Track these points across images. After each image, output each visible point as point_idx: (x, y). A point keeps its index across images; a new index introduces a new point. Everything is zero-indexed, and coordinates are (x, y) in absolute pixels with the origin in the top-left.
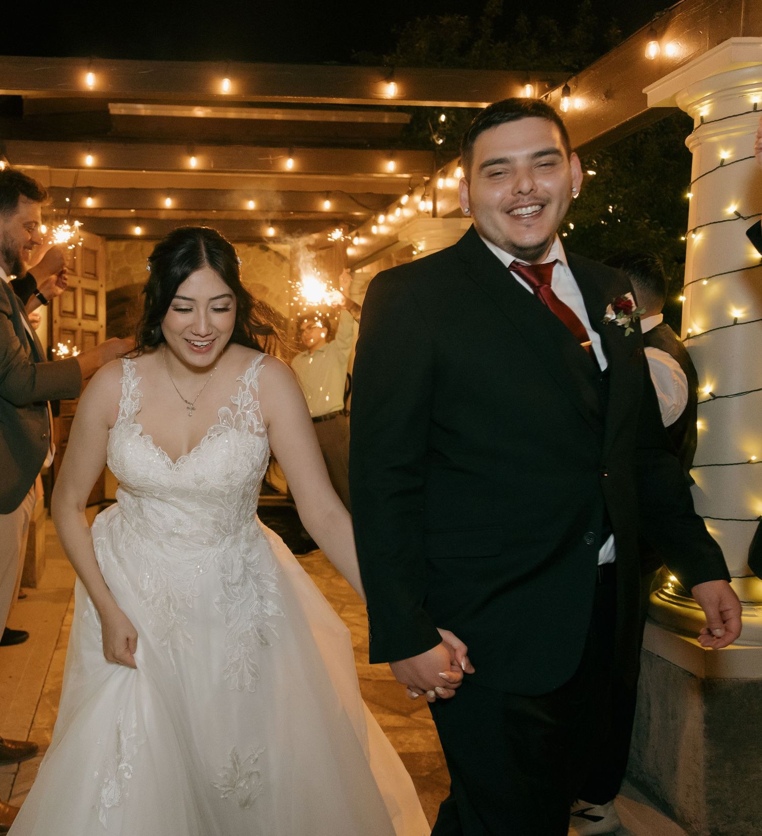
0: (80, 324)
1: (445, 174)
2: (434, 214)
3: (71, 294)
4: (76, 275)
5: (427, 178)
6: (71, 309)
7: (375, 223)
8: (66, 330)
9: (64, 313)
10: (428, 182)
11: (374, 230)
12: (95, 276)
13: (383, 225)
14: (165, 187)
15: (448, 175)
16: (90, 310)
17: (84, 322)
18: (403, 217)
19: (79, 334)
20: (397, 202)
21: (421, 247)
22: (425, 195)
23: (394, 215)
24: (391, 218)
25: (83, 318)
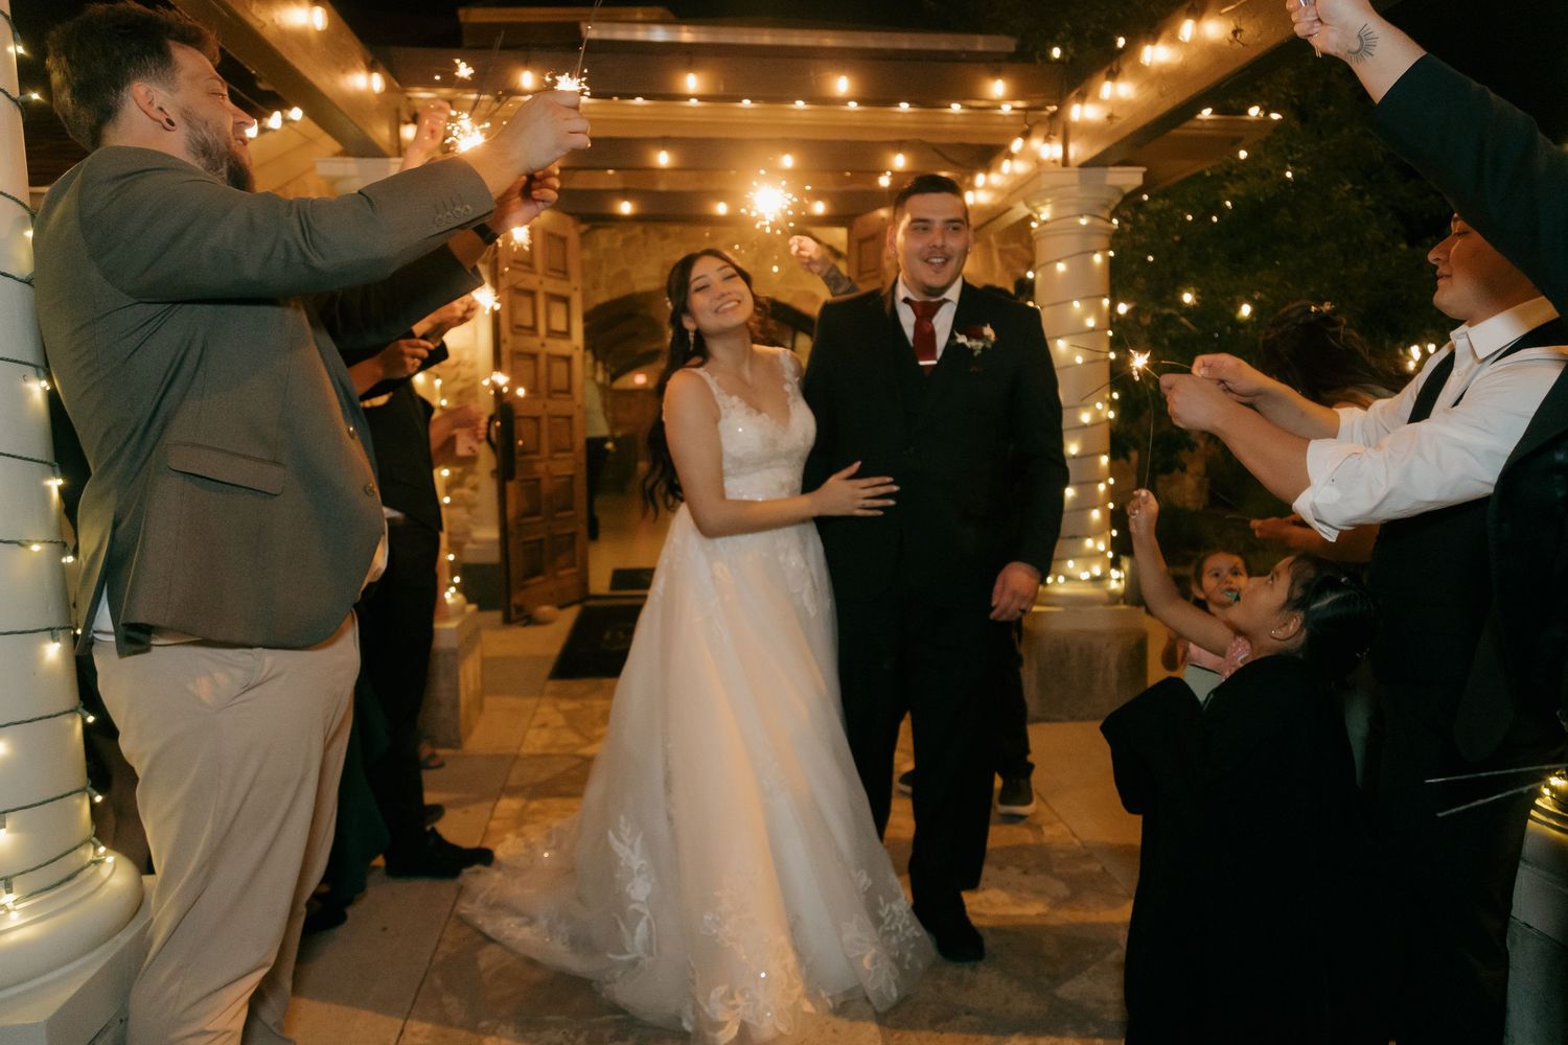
0: (543, 345)
1: (1082, 98)
2: (1065, 162)
3: (527, 301)
4: (536, 275)
5: (1053, 108)
6: (528, 322)
7: (972, 187)
8: (524, 354)
9: (518, 329)
10: (1054, 115)
12: (564, 274)
13: (981, 192)
14: (659, 136)
15: (1089, 98)
16: (559, 324)
17: (550, 342)
18: (1012, 174)
19: (542, 360)
20: (1005, 152)
21: (1046, 213)
22: (1049, 134)
23: (1000, 172)
24: (995, 179)
25: (548, 336)
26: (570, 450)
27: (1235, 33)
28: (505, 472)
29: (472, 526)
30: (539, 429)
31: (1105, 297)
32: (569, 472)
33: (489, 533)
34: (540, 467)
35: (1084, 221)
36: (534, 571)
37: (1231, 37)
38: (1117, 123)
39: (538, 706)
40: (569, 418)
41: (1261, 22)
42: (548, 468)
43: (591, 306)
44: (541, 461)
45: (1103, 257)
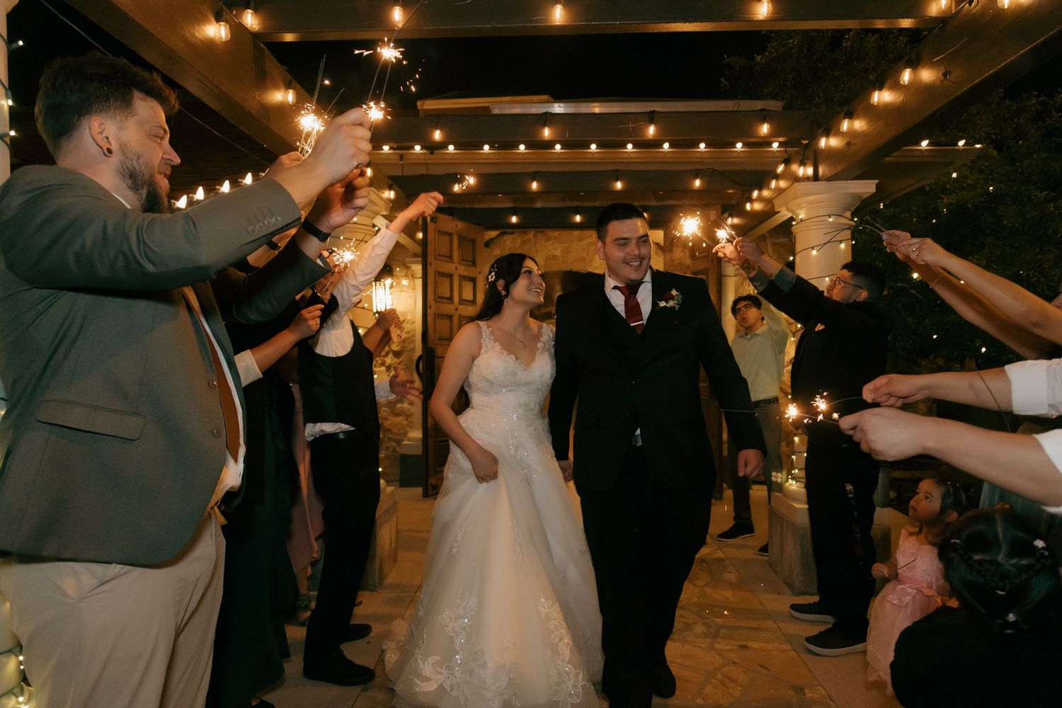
0: (456, 310)
1: (827, 134)
2: (816, 177)
3: (447, 281)
4: (453, 262)
5: (806, 142)
6: (447, 294)
7: (749, 200)
8: (441, 315)
9: (439, 299)
10: (807, 146)
11: (748, 207)
12: (473, 263)
13: (757, 201)
15: (833, 133)
16: (468, 295)
17: (461, 307)
18: (777, 188)
19: (456, 320)
20: (772, 173)
21: (803, 215)
22: (803, 159)
23: (769, 188)
24: (766, 193)
25: (460, 304)
27: (945, 75)
29: (408, 429)
33: (416, 434)
35: (831, 220)
37: (942, 78)
38: (854, 148)
45: (846, 245)
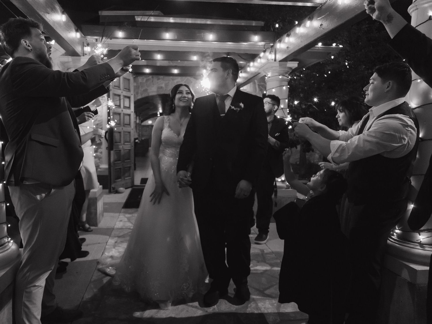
0: (122, 111)
1: (280, 41)
2: (275, 60)
3: (118, 98)
4: (120, 89)
5: (272, 44)
6: (118, 104)
7: (249, 66)
8: (116, 113)
10: (272, 46)
11: (248, 69)
12: (129, 90)
13: (253, 67)
14: (157, 50)
15: (282, 42)
16: (127, 105)
17: (124, 110)
18: (261, 63)
19: (122, 115)
20: (259, 56)
21: (269, 75)
22: (271, 52)
23: (257, 62)
24: (256, 64)
25: (124, 108)
26: (129, 142)
27: (321, 25)
28: (110, 148)
30: (120, 136)
31: (286, 99)
32: (129, 149)
34: (121, 147)
35: (280, 77)
36: (118, 177)
37: (320, 26)
38: (289, 49)
39: (119, 215)
40: (129, 132)
41: (328, 23)
42: (123, 147)
43: (136, 99)
44: (121, 145)
45: (286, 87)
